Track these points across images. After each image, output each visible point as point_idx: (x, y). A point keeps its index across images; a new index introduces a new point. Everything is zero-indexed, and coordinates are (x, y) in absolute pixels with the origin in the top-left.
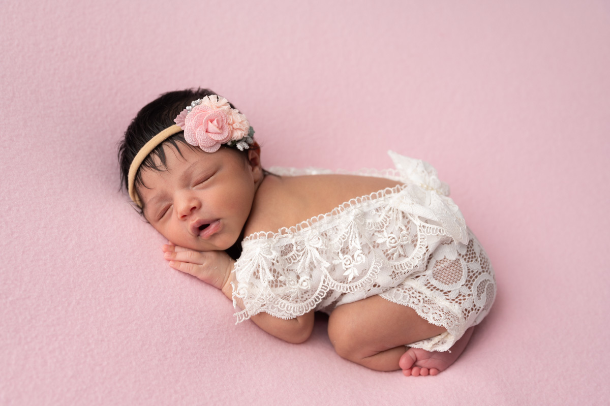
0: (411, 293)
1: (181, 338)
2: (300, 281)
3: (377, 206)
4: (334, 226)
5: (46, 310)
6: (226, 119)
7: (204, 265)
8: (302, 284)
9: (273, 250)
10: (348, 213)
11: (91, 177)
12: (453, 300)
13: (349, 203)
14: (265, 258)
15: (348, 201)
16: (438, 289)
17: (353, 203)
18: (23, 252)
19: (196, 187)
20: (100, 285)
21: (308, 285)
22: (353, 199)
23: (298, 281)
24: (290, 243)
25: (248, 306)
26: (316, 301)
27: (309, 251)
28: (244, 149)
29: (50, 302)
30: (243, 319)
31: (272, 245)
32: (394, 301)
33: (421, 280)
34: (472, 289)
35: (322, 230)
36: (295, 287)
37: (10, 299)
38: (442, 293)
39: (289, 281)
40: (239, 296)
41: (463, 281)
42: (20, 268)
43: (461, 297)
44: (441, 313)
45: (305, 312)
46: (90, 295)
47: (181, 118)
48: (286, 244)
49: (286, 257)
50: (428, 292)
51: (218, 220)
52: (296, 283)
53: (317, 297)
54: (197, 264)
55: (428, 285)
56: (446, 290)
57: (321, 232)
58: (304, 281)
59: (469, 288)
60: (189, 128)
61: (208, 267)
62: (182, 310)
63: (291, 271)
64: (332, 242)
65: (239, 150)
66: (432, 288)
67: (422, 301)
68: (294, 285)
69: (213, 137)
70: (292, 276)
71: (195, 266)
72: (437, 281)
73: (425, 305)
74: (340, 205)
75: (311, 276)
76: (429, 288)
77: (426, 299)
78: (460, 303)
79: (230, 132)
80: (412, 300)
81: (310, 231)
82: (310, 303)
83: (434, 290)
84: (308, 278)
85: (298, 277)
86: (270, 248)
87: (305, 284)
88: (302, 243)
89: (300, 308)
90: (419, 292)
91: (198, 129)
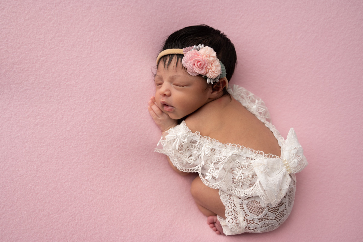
0: (231, 202)
1: (126, 142)
2: (190, 158)
3: (250, 156)
4: (220, 150)
5: (79, 96)
6: (207, 65)
7: (160, 118)
8: (189, 160)
9: (187, 138)
10: (232, 150)
11: (149, 43)
12: (247, 220)
13: (236, 145)
14: (180, 139)
15: (236, 144)
16: (244, 210)
17: (239, 146)
18: (88, 65)
19: (174, 85)
20: (110, 98)
21: (191, 162)
22: (240, 145)
23: (189, 157)
24: (197, 140)
26: (190, 171)
27: (202, 151)
28: (210, 83)
29: (83, 94)
30: (159, 152)
31: (188, 136)
32: (221, 199)
33: (240, 201)
34: (261, 222)
35: (214, 148)
36: (186, 159)
37: (68, 83)
38: (244, 213)
39: (185, 155)
40: (161, 143)
41: (259, 217)
42: (82, 71)
43: (252, 222)
44: (234, 221)
45: (182, 171)
46: (102, 101)
47: (187, 50)
48: (195, 139)
49: (192, 144)
50: (238, 208)
51: (173, 107)
52: (187, 157)
53: (192, 170)
54: (157, 116)
55: (241, 206)
56: (247, 214)
57: (213, 148)
58: (192, 160)
59: (260, 221)
60: (186, 58)
61: (160, 121)
62: (136, 130)
63: (190, 151)
64: (214, 156)
65: (207, 82)
66: (242, 208)
67: (233, 209)
68: (186, 158)
69: (195, 69)
70: (188, 154)
71: (156, 116)
72: (247, 207)
73: (233, 212)
74: (230, 143)
75: (196, 160)
76: (241, 207)
77: (235, 210)
78: (249, 224)
79: (205, 72)
80: (229, 205)
81: (208, 143)
82: (187, 170)
83: (242, 210)
84: (194, 159)
85: (191, 156)
86: (187, 136)
87: (191, 160)
88: (202, 145)
89: (181, 168)
90: (234, 205)
91: (190, 61)
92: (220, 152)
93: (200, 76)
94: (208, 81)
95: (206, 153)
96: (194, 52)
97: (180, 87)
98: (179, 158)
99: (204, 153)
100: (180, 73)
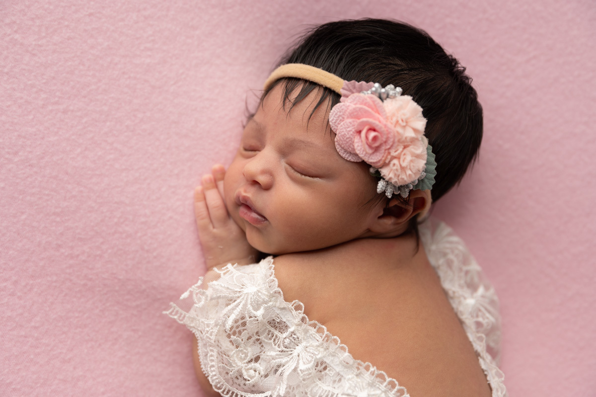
1: (99, 253)
2: (253, 364)
4: (341, 373)
5: (30, 82)
6: (392, 146)
7: (215, 231)
8: (248, 369)
9: (266, 309)
10: (371, 385)
11: (270, 26)
13: (388, 379)
14: (245, 305)
15: (389, 376)
18: (91, 15)
19: (287, 166)
20: (108, 124)
21: (252, 377)
22: (397, 383)
23: (251, 361)
24: (288, 324)
25: (192, 313)
27: (291, 356)
28: (384, 192)
29: (44, 81)
30: (176, 317)
31: (271, 303)
35: (328, 360)
36: (239, 363)
37: (17, 36)
39: (241, 351)
40: (194, 296)
42: (66, 23)
45: (220, 391)
46: (85, 120)
47: (354, 88)
48: (284, 320)
49: (273, 330)
51: (264, 217)
52: (246, 361)
54: (211, 221)
57: (325, 360)
58: (255, 371)
60: (343, 107)
61: (215, 237)
62: (139, 235)
63: (260, 346)
64: (319, 383)
65: (376, 188)
68: (241, 359)
69: (356, 145)
70: (251, 351)
71: (207, 220)
74: (375, 368)
75: (266, 376)
79: (381, 162)
81: (317, 343)
82: (233, 393)
84: (262, 373)
85: (257, 359)
86: (266, 303)
87: (252, 372)
88: (296, 341)
89: (219, 383)
91: (350, 120)
92: (339, 378)
93: (364, 165)
94: (381, 185)
95: (302, 367)
96: (369, 100)
97: (303, 176)
98: (222, 354)
99: (295, 365)
100: (316, 139)
